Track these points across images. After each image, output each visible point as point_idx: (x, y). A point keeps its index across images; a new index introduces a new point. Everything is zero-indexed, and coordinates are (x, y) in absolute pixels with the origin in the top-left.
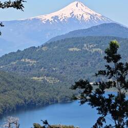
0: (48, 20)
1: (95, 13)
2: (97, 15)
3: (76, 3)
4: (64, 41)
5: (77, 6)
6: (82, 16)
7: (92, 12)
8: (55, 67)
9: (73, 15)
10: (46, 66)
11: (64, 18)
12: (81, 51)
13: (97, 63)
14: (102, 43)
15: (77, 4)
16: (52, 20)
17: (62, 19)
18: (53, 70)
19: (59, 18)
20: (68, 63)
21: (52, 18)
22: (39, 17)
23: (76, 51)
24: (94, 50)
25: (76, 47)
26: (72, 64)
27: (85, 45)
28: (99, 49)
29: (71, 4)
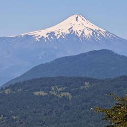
0: (43, 37)
1: (97, 28)
2: (100, 31)
3: (76, 16)
4: (31, 82)
5: (77, 20)
6: (83, 32)
7: (95, 28)
8: (16, 116)
9: (72, 31)
10: (6, 114)
11: (61, 34)
12: (47, 96)
13: (63, 112)
14: (72, 85)
15: (77, 18)
16: (47, 36)
17: (59, 36)
18: (13, 120)
19: (56, 35)
20: (31, 111)
21: (47, 34)
22: (31, 33)
23: (42, 96)
24: (62, 94)
25: (43, 90)
26: (35, 112)
27: (53, 88)
28: (68, 94)
29: (71, 18)
